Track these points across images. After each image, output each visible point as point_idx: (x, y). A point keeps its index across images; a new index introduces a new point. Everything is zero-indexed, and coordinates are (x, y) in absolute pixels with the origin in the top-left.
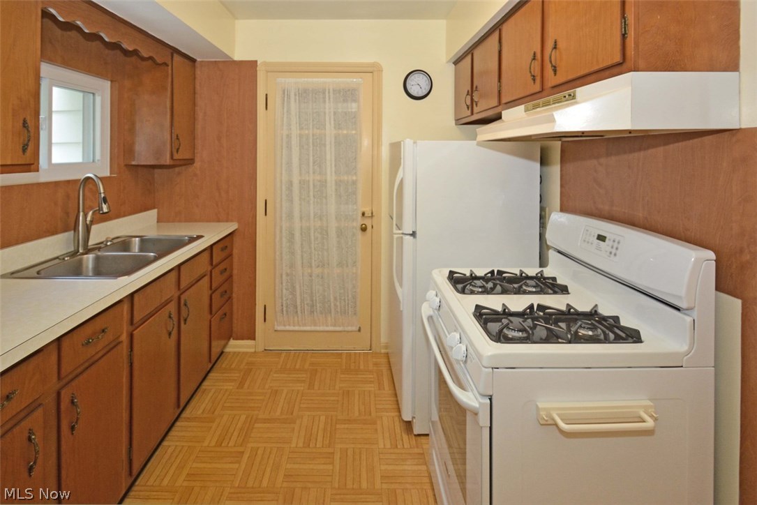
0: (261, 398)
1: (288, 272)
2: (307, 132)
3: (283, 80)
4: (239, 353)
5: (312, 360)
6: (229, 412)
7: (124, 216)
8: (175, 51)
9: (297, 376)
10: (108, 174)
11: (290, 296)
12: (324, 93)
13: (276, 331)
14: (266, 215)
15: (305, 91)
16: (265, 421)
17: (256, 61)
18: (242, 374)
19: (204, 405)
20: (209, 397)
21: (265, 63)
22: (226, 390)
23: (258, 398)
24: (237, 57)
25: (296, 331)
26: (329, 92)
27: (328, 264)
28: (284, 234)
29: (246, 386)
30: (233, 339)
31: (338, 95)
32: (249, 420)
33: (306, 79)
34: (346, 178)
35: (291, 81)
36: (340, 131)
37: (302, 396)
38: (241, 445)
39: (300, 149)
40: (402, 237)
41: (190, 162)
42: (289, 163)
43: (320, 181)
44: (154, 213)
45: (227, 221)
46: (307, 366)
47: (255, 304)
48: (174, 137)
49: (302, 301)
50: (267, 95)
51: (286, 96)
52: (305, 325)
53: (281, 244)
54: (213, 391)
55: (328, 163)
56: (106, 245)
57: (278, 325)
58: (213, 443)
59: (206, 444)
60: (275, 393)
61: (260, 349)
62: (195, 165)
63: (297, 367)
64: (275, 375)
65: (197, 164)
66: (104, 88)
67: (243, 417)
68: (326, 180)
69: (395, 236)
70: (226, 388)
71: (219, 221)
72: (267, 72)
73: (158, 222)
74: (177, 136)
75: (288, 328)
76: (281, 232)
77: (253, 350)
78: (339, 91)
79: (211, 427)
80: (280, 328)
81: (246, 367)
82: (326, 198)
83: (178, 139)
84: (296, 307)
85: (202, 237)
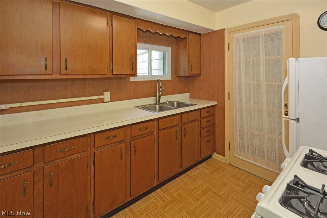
0: (218, 183)
1: (240, 129)
2: (249, 59)
3: (236, 35)
4: (218, 160)
5: (251, 179)
6: (202, 181)
7: (176, 94)
8: (190, 32)
9: (239, 183)
10: (171, 79)
11: (241, 142)
12: (259, 37)
13: (234, 156)
14: (229, 99)
15: (248, 38)
16: (214, 193)
17: (225, 29)
18: (215, 169)
19: (195, 173)
20: (198, 171)
21: (228, 29)
22: (205, 172)
23: (216, 182)
24: (216, 29)
25: (244, 161)
26: (262, 37)
27: (263, 130)
28: (237, 110)
29: (214, 175)
30: (216, 153)
31: (267, 37)
32: (208, 188)
33: (248, 32)
34: (274, 84)
35: (240, 35)
36: (270, 57)
37: (237, 193)
38: (200, 196)
39: (245, 68)
40: (288, 121)
41: (199, 75)
42: (240, 75)
43: (257, 85)
44: (188, 94)
45: (213, 100)
46: (247, 181)
47: (225, 141)
48: (190, 65)
49: (248, 146)
50: (229, 43)
51: (238, 42)
52: (249, 159)
53: (236, 115)
54: (200, 170)
55: (262, 75)
56: (167, 103)
57: (235, 154)
58: (191, 189)
59: (189, 187)
60: (225, 185)
61: (227, 162)
62: (201, 76)
63: (242, 179)
64: (229, 177)
65: (202, 76)
66: (169, 50)
67: (206, 186)
68: (260, 84)
69: (283, 119)
70: (206, 171)
71: (210, 100)
72: (229, 32)
73: (190, 98)
74: (191, 65)
75: (240, 157)
76: (236, 108)
77: (224, 161)
78: (269, 35)
79: (193, 183)
80: (236, 156)
81: (218, 167)
82: (261, 93)
83: (191, 66)
84: (244, 148)
85: (196, 105)
